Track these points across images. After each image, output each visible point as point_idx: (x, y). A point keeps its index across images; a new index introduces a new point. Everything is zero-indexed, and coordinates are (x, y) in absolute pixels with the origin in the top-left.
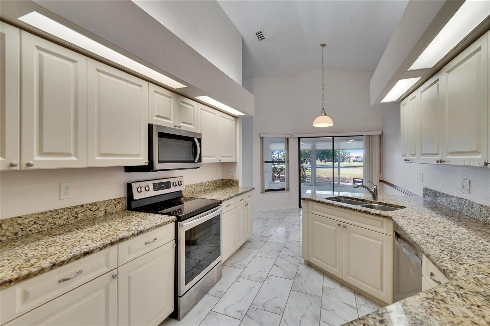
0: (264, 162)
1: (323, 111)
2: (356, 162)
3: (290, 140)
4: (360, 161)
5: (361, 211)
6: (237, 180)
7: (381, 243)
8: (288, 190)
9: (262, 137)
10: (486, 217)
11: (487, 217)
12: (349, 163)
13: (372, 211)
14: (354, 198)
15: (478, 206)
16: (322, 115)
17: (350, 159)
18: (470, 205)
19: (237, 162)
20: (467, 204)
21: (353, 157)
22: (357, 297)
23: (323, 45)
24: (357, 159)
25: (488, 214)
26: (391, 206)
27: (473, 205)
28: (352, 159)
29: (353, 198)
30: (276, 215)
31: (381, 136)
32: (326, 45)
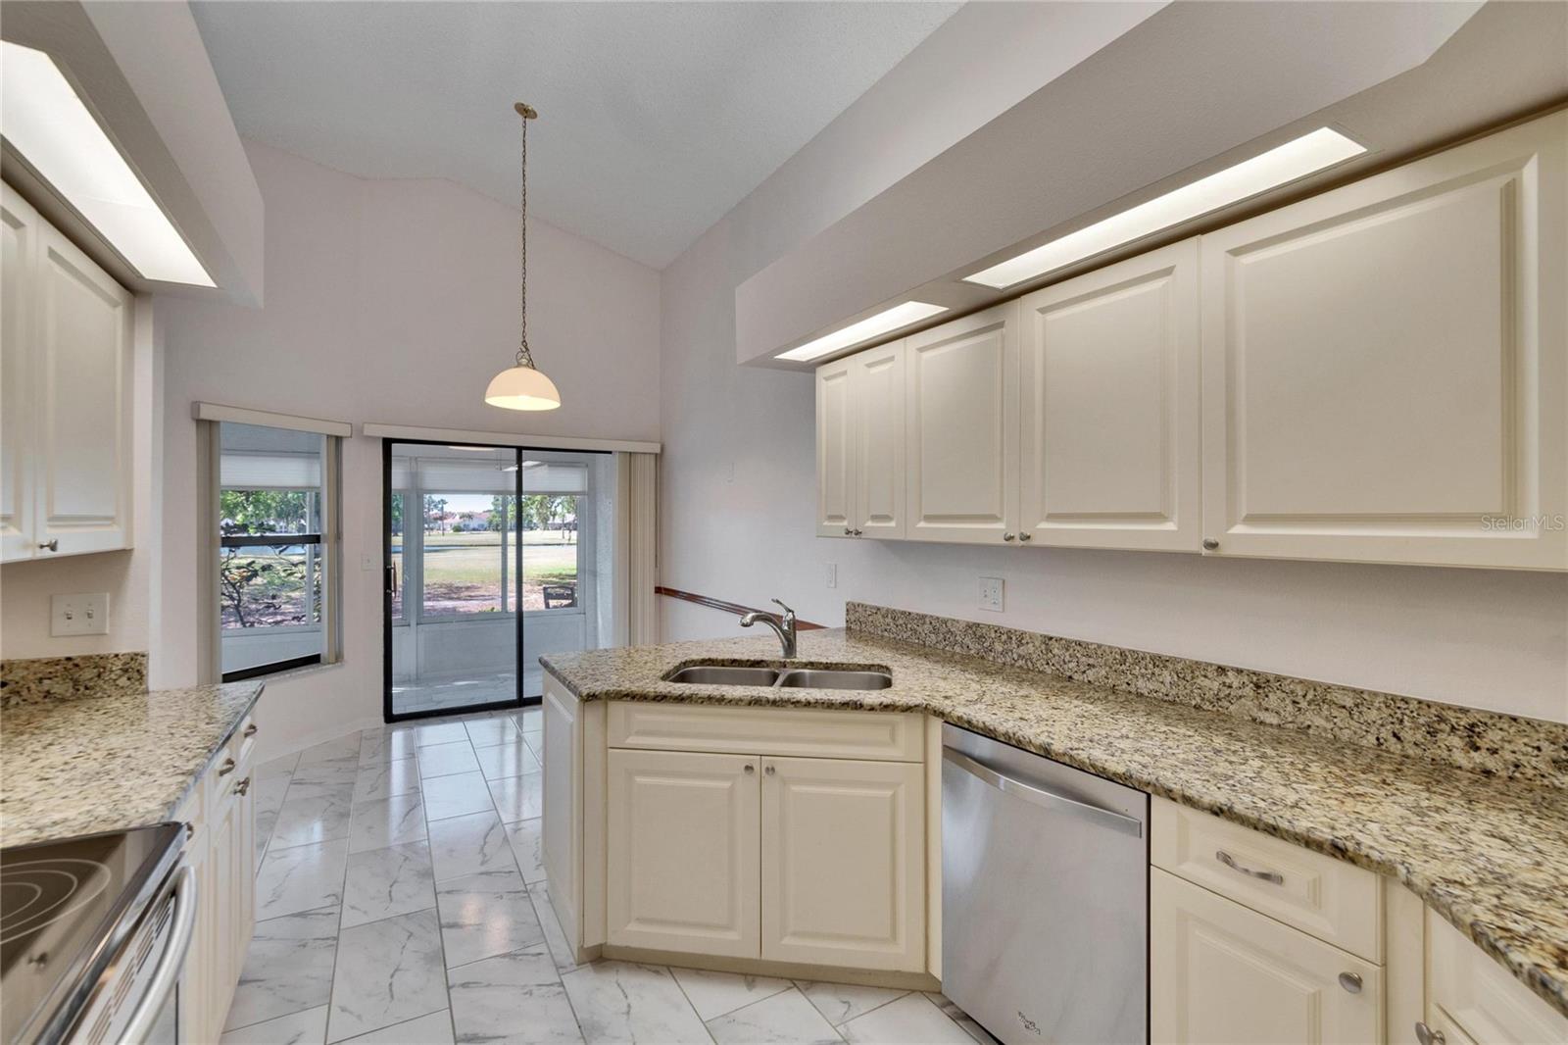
0: (220, 543)
1: (524, 349)
2: (464, 531)
3: (346, 446)
4: (474, 530)
5: (833, 704)
6: (134, 657)
7: (889, 793)
8: (338, 658)
9: (211, 422)
10: (1062, 663)
11: (1065, 663)
12: (443, 534)
13: (801, 694)
14: (728, 660)
15: (1040, 638)
16: (519, 365)
17: (445, 521)
18: (1014, 638)
19: (131, 551)
20: (1004, 637)
21: (453, 515)
22: (813, 998)
23: (525, 112)
24: (467, 523)
25: (1068, 657)
26: (851, 670)
27: (1022, 639)
28: (449, 521)
29: (723, 660)
30: (300, 783)
31: (659, 457)
32: (534, 115)
